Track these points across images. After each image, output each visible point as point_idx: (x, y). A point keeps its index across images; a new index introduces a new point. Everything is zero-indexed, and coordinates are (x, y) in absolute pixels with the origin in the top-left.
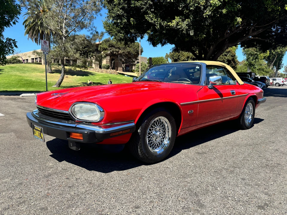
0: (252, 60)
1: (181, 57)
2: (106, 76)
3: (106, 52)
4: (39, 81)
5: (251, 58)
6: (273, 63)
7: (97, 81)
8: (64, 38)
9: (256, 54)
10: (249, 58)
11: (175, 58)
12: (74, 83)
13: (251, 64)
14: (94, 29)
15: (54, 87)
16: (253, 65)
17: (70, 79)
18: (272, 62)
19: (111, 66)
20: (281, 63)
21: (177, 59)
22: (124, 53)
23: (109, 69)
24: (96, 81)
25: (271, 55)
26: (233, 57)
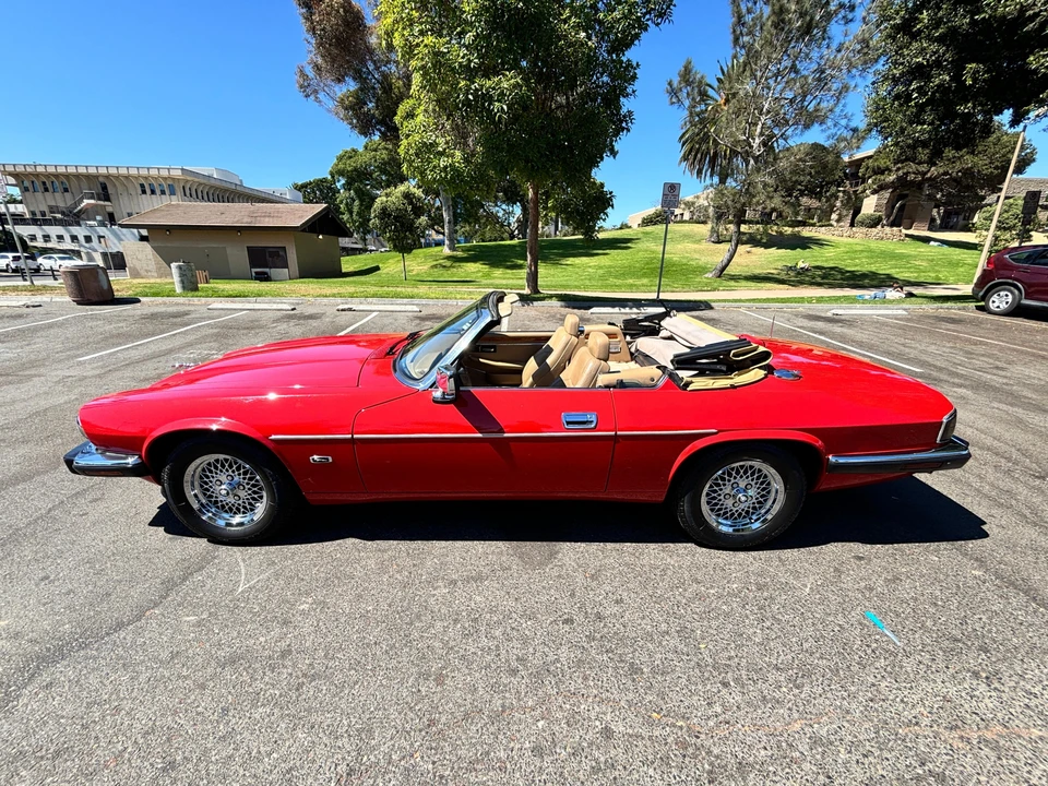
2: (860, 248)
3: (882, 177)
4: (684, 261)
7: (826, 261)
8: (752, 162)
12: (761, 267)
14: (844, 122)
15: (707, 278)
17: (754, 258)
19: (888, 216)
22: (946, 173)
23: (879, 227)
24: (823, 261)
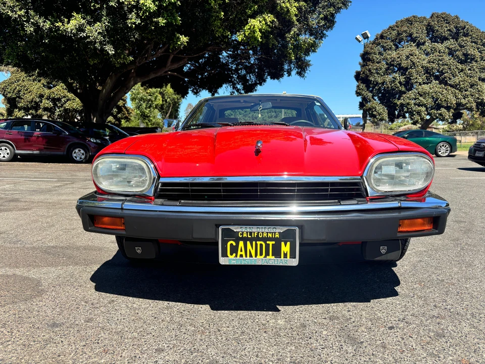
0: (146, 108)
1: (24, 94)
5: (144, 105)
6: (168, 115)
9: (150, 100)
10: (141, 105)
11: (9, 95)
13: (144, 115)
16: (148, 117)
18: (167, 113)
20: (178, 115)
21: (16, 98)
25: (164, 103)
26: (124, 101)
